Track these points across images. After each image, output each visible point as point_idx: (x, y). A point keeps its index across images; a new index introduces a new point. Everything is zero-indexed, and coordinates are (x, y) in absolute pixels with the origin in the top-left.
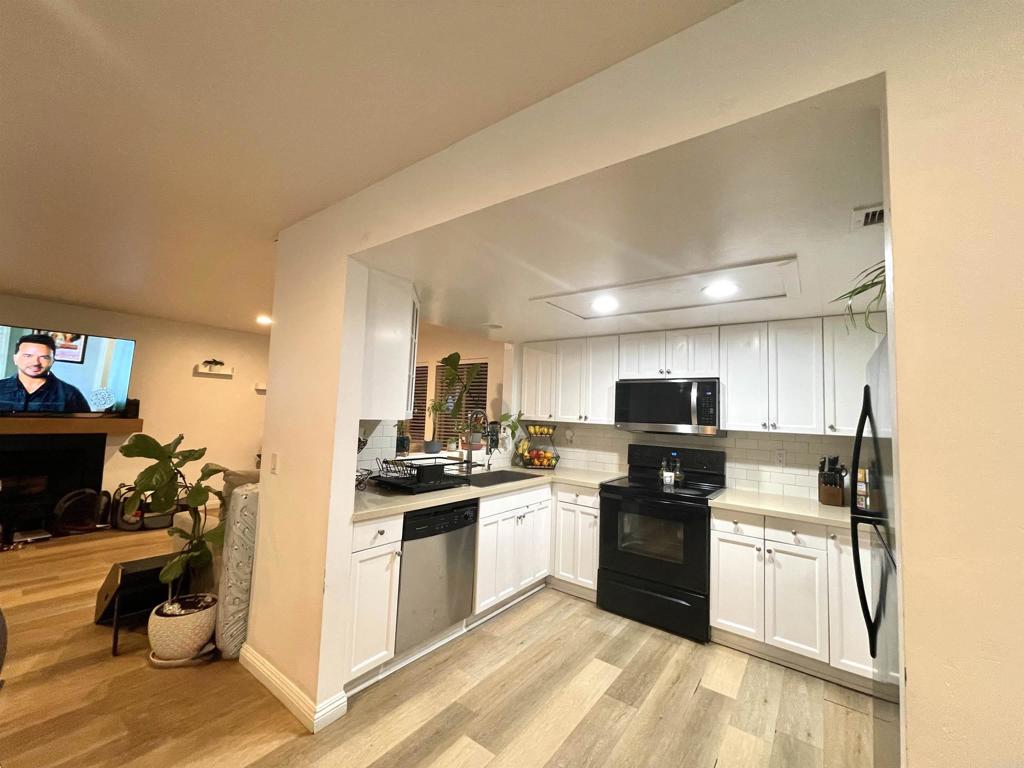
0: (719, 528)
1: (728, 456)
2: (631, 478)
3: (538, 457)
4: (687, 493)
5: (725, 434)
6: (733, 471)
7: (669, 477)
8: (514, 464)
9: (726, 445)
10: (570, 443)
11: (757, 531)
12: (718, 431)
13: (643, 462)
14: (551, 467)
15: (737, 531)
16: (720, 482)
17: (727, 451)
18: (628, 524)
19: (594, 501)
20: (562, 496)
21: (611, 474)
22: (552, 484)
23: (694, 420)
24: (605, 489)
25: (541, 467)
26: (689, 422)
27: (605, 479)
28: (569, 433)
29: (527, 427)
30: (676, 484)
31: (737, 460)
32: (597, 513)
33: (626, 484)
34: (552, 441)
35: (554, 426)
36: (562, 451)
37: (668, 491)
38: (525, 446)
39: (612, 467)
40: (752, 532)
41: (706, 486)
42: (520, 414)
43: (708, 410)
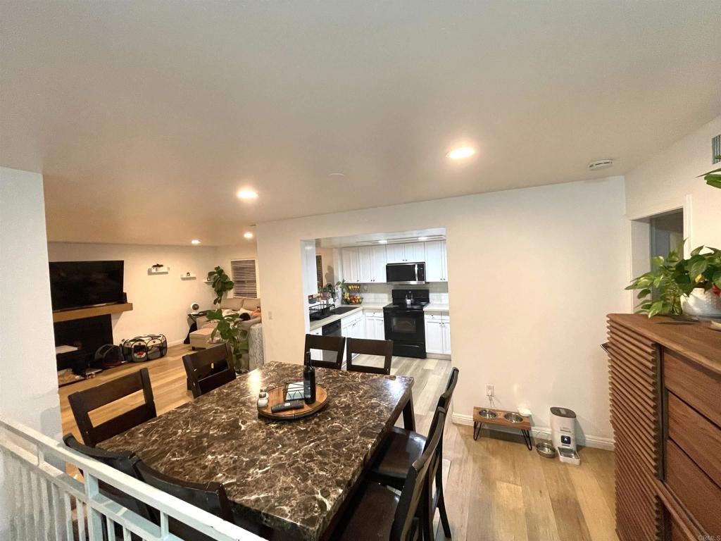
0: (427, 318)
1: (430, 291)
2: (394, 304)
3: (354, 299)
4: (415, 307)
5: (428, 283)
6: (431, 296)
7: (408, 301)
8: (342, 303)
9: (429, 286)
10: (366, 291)
11: (439, 317)
12: (426, 283)
13: (398, 296)
14: (360, 303)
15: (433, 318)
16: (427, 301)
17: (430, 289)
18: (394, 321)
19: (382, 314)
20: (368, 314)
21: (385, 303)
22: (363, 310)
23: (417, 279)
24: (385, 309)
25: (356, 303)
26: (415, 280)
27: (384, 306)
28: (365, 287)
29: (348, 286)
30: (412, 304)
31: (433, 292)
32: (383, 319)
33: (392, 306)
34: (359, 291)
35: (359, 285)
36: (363, 295)
37: (408, 307)
38: (347, 295)
39: (386, 300)
40: (437, 317)
41: (423, 303)
42: (344, 281)
43: (422, 276)
